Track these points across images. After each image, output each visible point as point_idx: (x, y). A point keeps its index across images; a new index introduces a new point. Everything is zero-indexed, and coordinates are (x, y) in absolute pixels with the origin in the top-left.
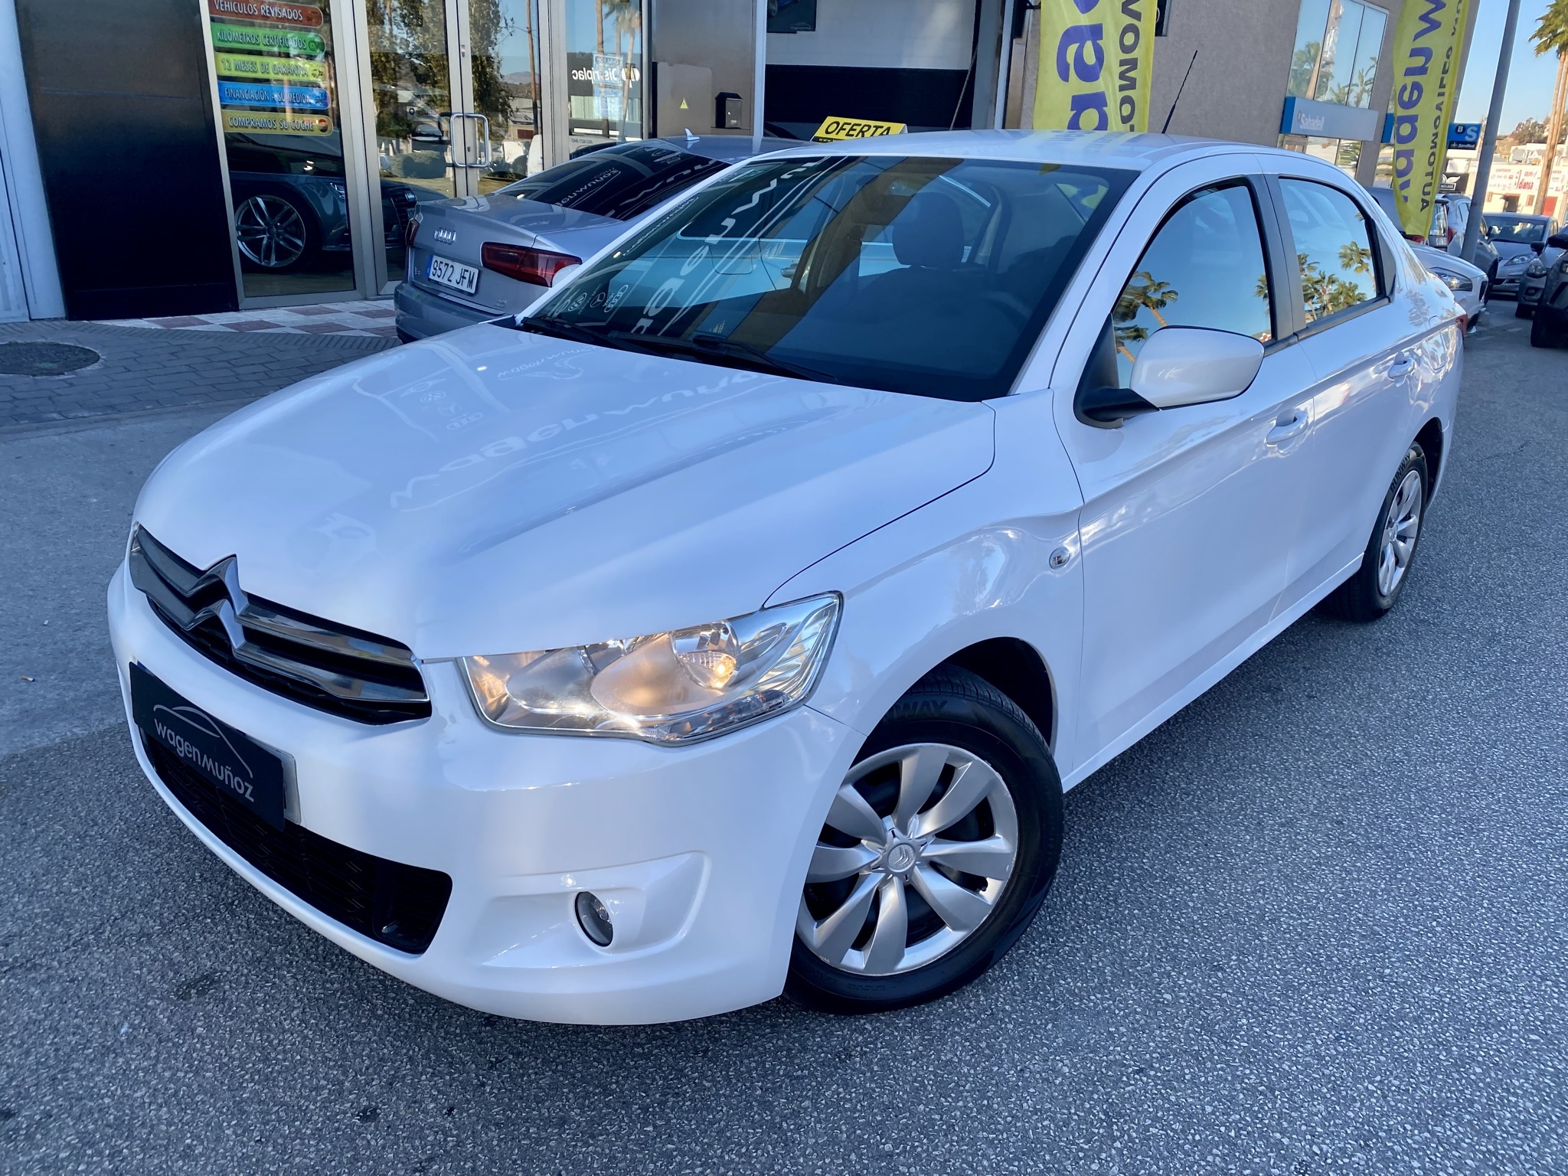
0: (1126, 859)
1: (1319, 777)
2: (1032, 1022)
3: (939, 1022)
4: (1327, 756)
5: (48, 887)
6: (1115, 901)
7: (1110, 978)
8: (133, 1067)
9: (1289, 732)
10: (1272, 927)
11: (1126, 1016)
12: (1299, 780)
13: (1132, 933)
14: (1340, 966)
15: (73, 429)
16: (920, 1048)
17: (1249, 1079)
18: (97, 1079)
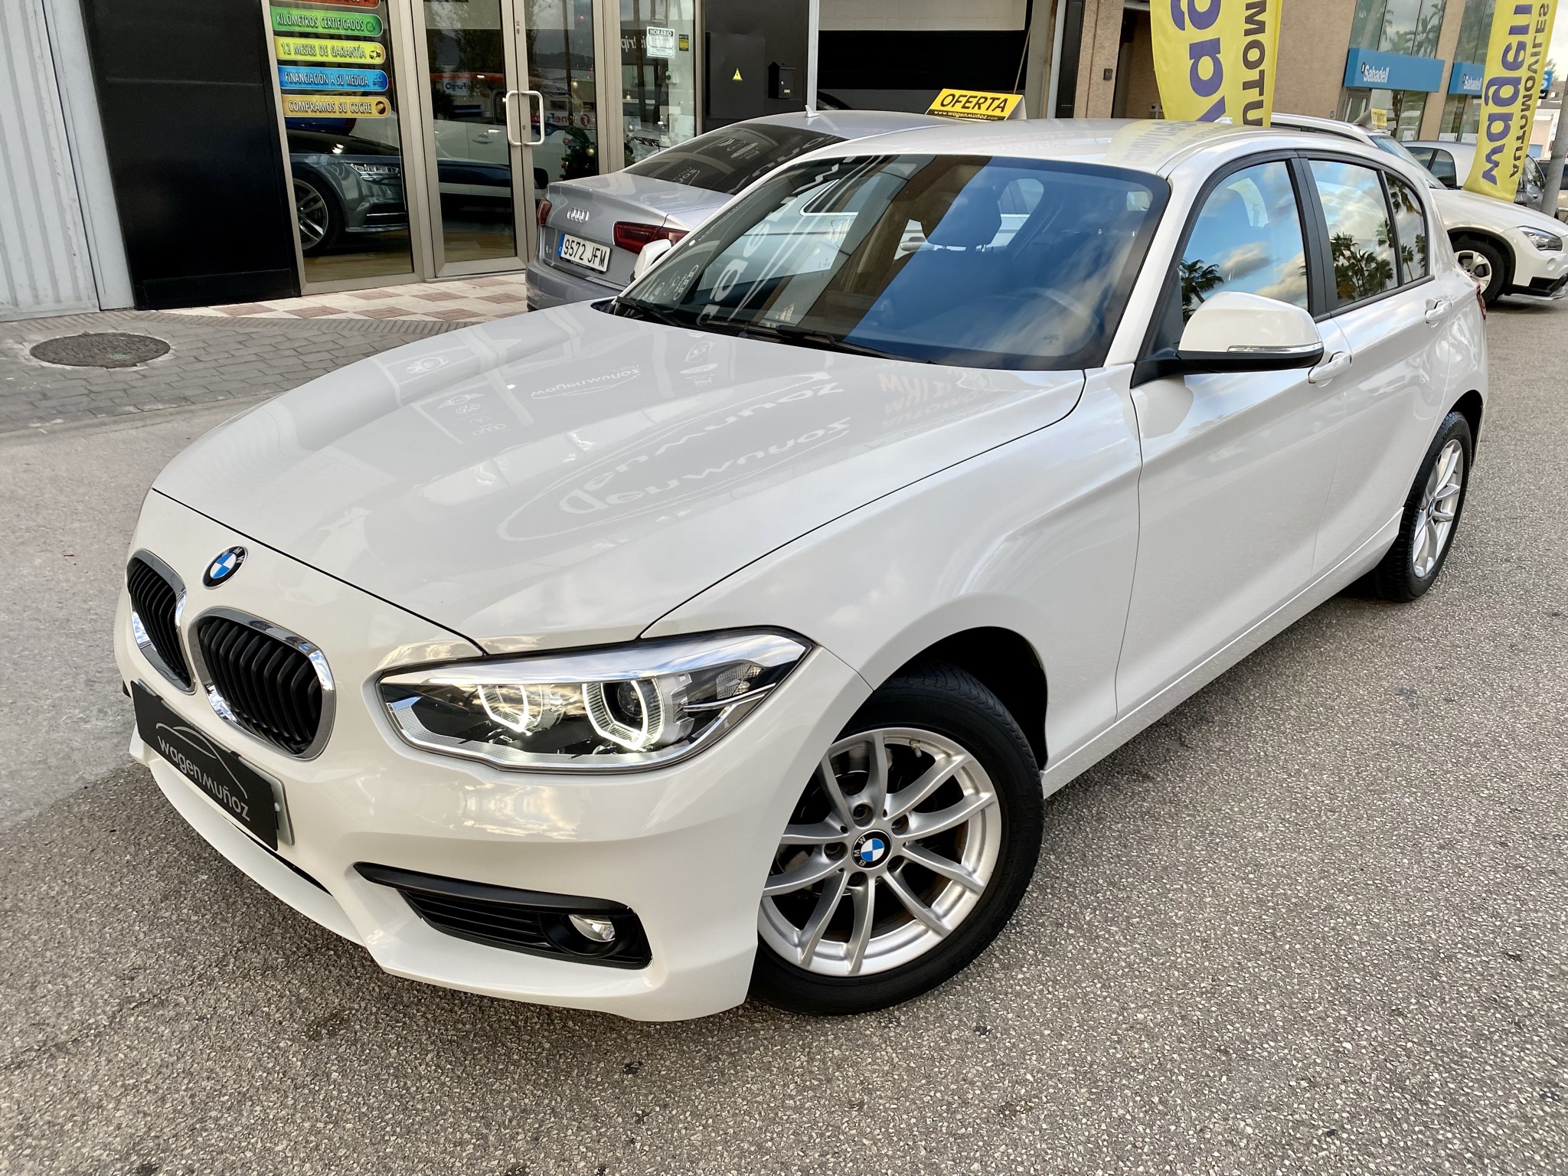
0: (1277, 886)
1: (1473, 791)
2: (1204, 1073)
3: (1103, 1072)
4: (1477, 768)
5: (167, 914)
6: (1273, 934)
7: (1281, 1024)
8: (271, 1117)
9: (1431, 741)
10: (1449, 966)
11: (1305, 1068)
12: (1451, 795)
13: (1297, 971)
14: (1532, 1011)
15: (149, 422)
16: (1089, 1103)
17: (1453, 1144)
18: (236, 1130)
